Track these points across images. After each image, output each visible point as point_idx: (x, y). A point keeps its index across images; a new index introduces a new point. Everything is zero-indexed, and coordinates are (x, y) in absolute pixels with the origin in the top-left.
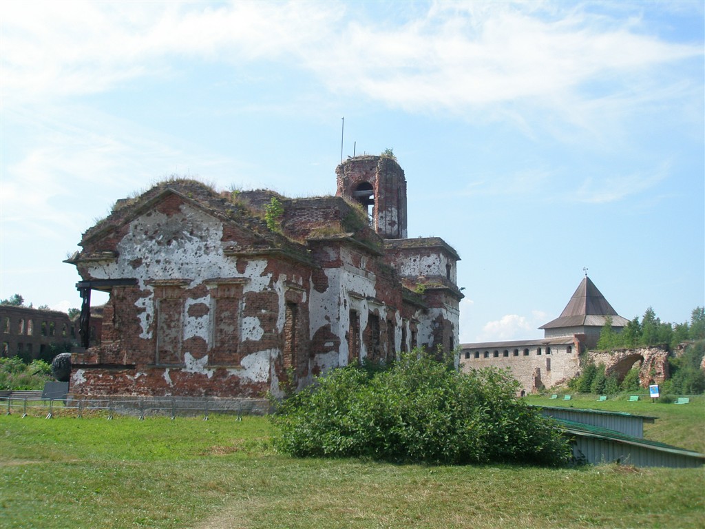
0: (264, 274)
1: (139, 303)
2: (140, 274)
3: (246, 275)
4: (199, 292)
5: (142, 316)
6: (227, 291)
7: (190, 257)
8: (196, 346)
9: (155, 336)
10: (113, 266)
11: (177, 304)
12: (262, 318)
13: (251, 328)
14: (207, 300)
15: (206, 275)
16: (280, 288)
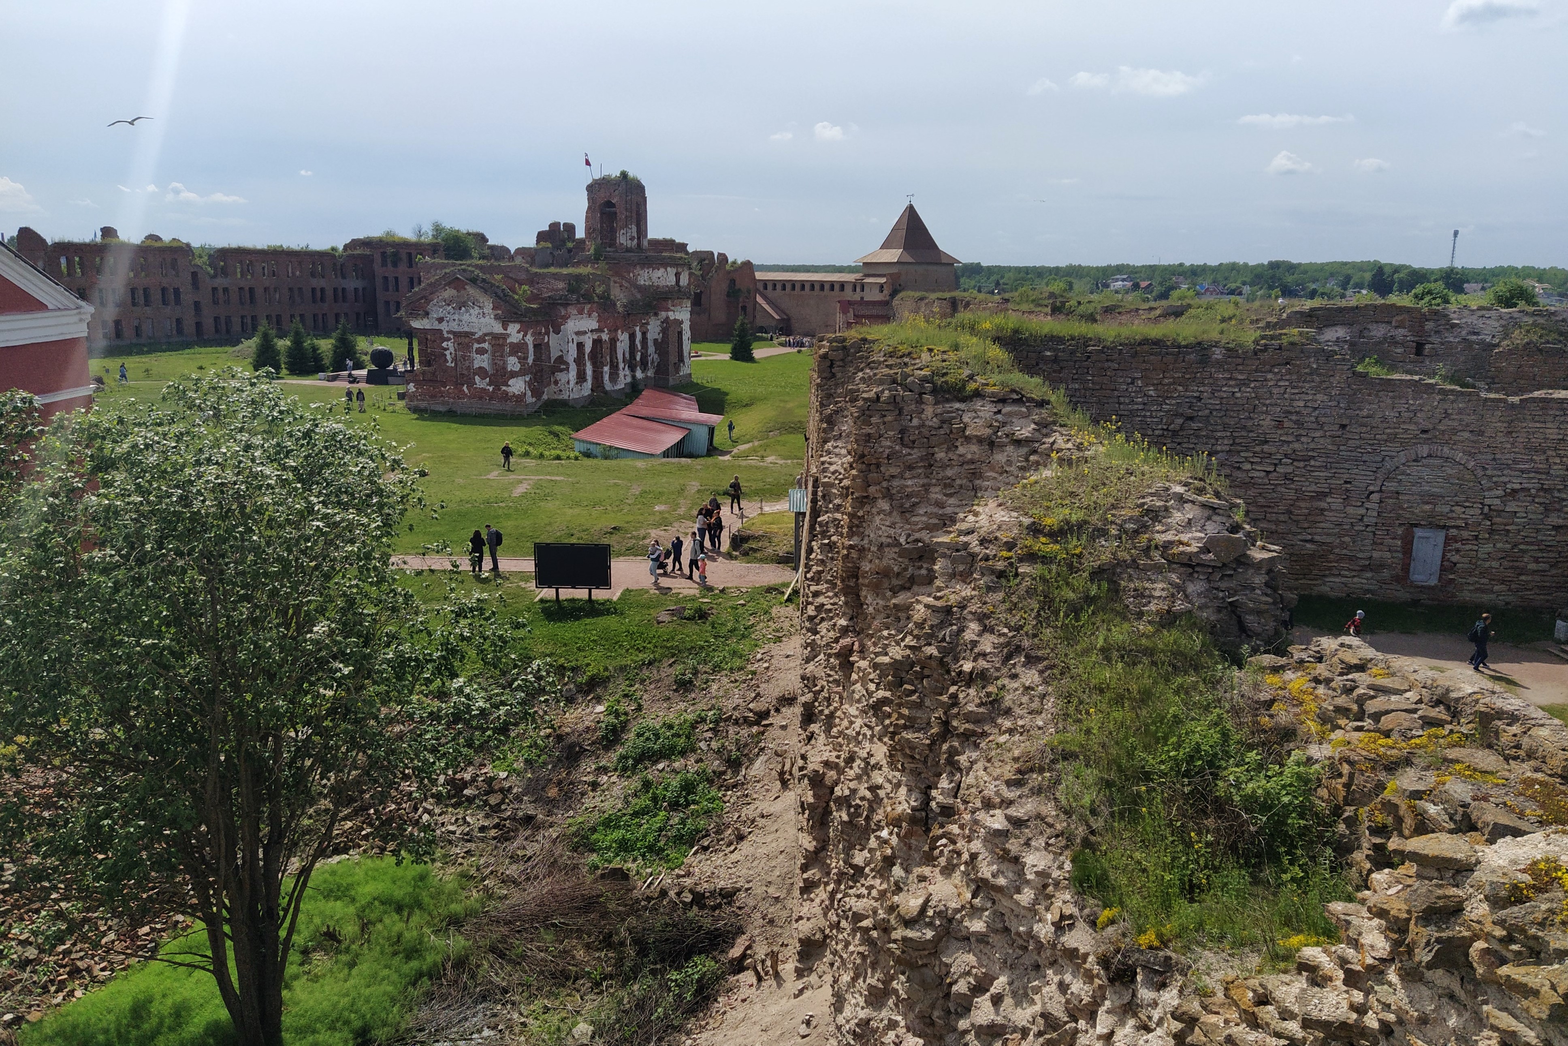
0: (519, 332)
1: (444, 345)
2: (444, 327)
3: (508, 332)
4: (481, 340)
5: (448, 353)
6: (498, 340)
7: (474, 319)
8: (482, 372)
9: (456, 364)
10: (426, 321)
11: (468, 347)
12: (519, 358)
13: (513, 364)
14: (486, 345)
15: (485, 331)
16: (529, 339)
